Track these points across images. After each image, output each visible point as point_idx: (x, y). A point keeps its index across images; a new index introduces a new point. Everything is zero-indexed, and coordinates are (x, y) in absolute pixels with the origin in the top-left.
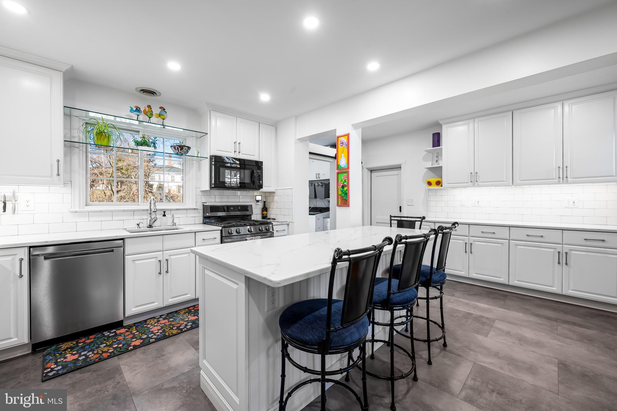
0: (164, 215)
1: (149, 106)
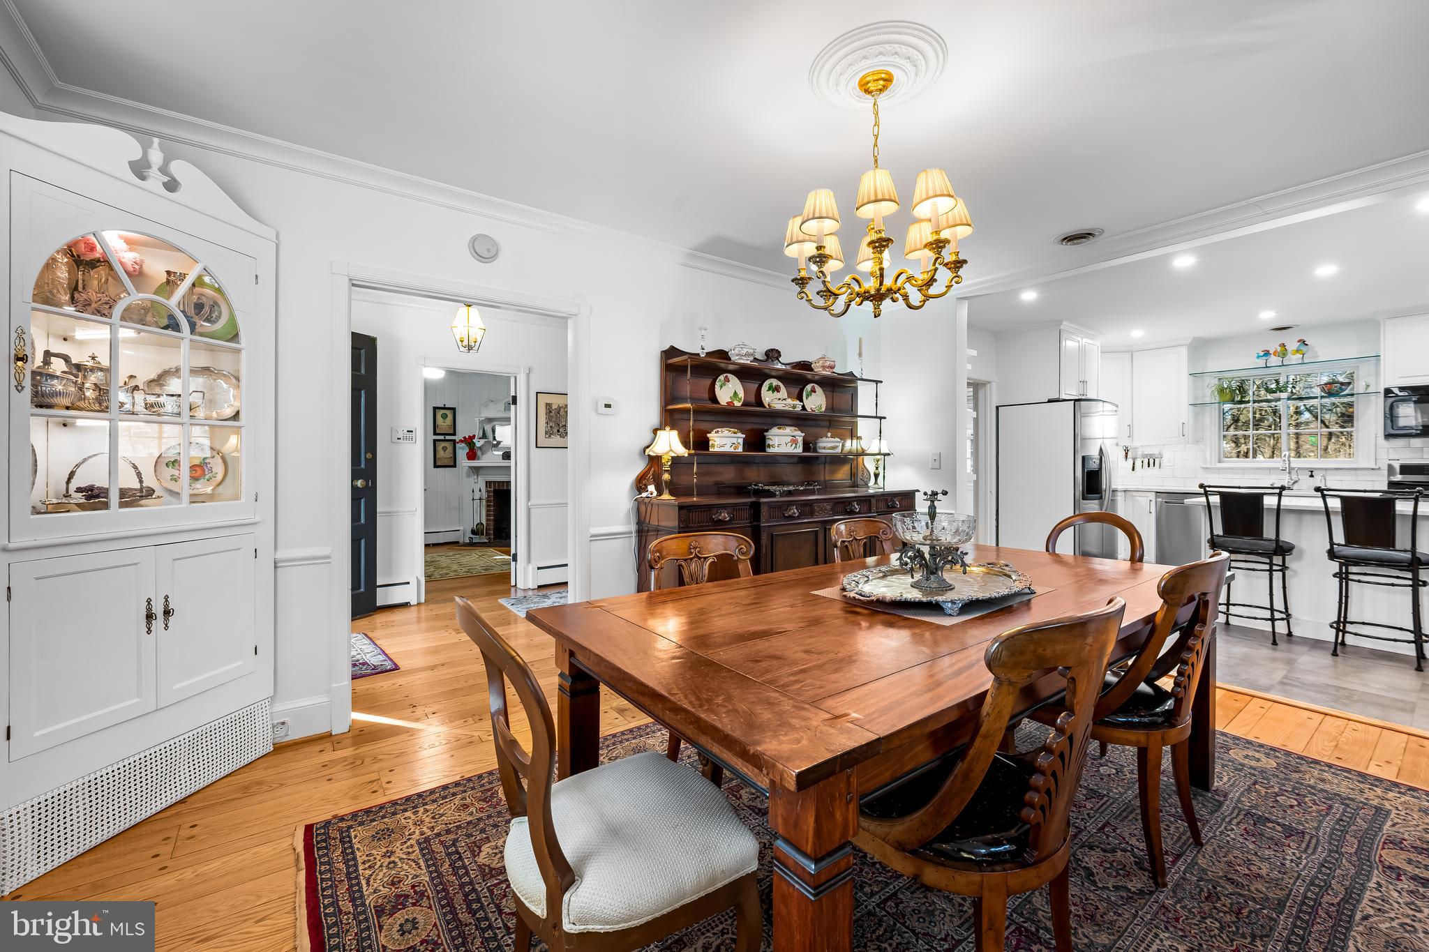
0: (1312, 476)
1: (1283, 345)
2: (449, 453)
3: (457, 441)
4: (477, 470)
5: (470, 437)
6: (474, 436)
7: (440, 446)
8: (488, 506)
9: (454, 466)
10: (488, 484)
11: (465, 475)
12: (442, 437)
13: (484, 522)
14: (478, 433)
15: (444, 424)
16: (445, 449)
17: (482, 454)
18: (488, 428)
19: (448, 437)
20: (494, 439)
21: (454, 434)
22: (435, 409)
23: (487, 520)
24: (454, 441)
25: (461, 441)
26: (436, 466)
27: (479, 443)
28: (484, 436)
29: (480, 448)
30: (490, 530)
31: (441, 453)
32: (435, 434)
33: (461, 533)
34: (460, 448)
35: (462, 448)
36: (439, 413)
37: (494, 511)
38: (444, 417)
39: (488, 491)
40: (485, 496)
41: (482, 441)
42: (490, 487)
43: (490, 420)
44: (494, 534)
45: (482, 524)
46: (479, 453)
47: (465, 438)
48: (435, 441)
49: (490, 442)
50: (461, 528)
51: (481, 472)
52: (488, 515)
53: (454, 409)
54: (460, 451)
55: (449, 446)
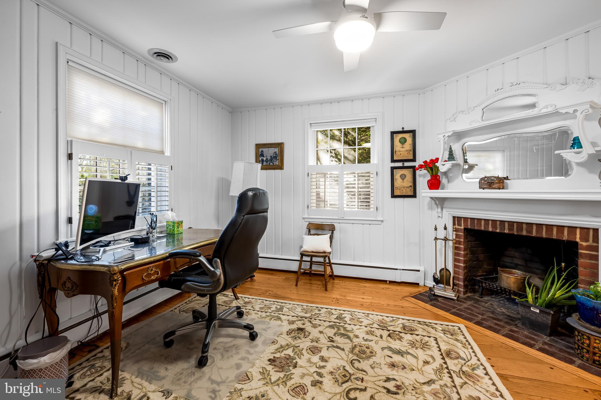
2: (408, 181)
3: (417, 166)
4: (441, 202)
5: (432, 161)
6: (437, 160)
7: (398, 174)
8: (456, 248)
9: (414, 196)
10: (456, 220)
11: (426, 207)
12: (400, 164)
13: (450, 268)
14: (442, 154)
15: (403, 151)
16: (403, 177)
17: (449, 182)
18: (457, 148)
19: (407, 164)
20: (466, 161)
21: (414, 160)
22: (393, 133)
23: (455, 266)
24: (413, 167)
25: (421, 167)
26: (393, 196)
27: (443, 167)
28: (451, 157)
29: (445, 174)
30: (458, 279)
31: (398, 182)
32: (393, 161)
33: (421, 274)
34: (420, 176)
35: (424, 176)
36: (397, 138)
37: (465, 256)
38: (403, 141)
39: (456, 230)
40: (451, 235)
41: (449, 165)
42: (459, 224)
43: (459, 136)
44: (465, 286)
45: (447, 270)
46: (444, 180)
47: (425, 162)
48: (393, 169)
49: (458, 165)
50: (422, 269)
51: (446, 204)
52: (455, 260)
53: (413, 132)
54: (421, 178)
55: (408, 173)
